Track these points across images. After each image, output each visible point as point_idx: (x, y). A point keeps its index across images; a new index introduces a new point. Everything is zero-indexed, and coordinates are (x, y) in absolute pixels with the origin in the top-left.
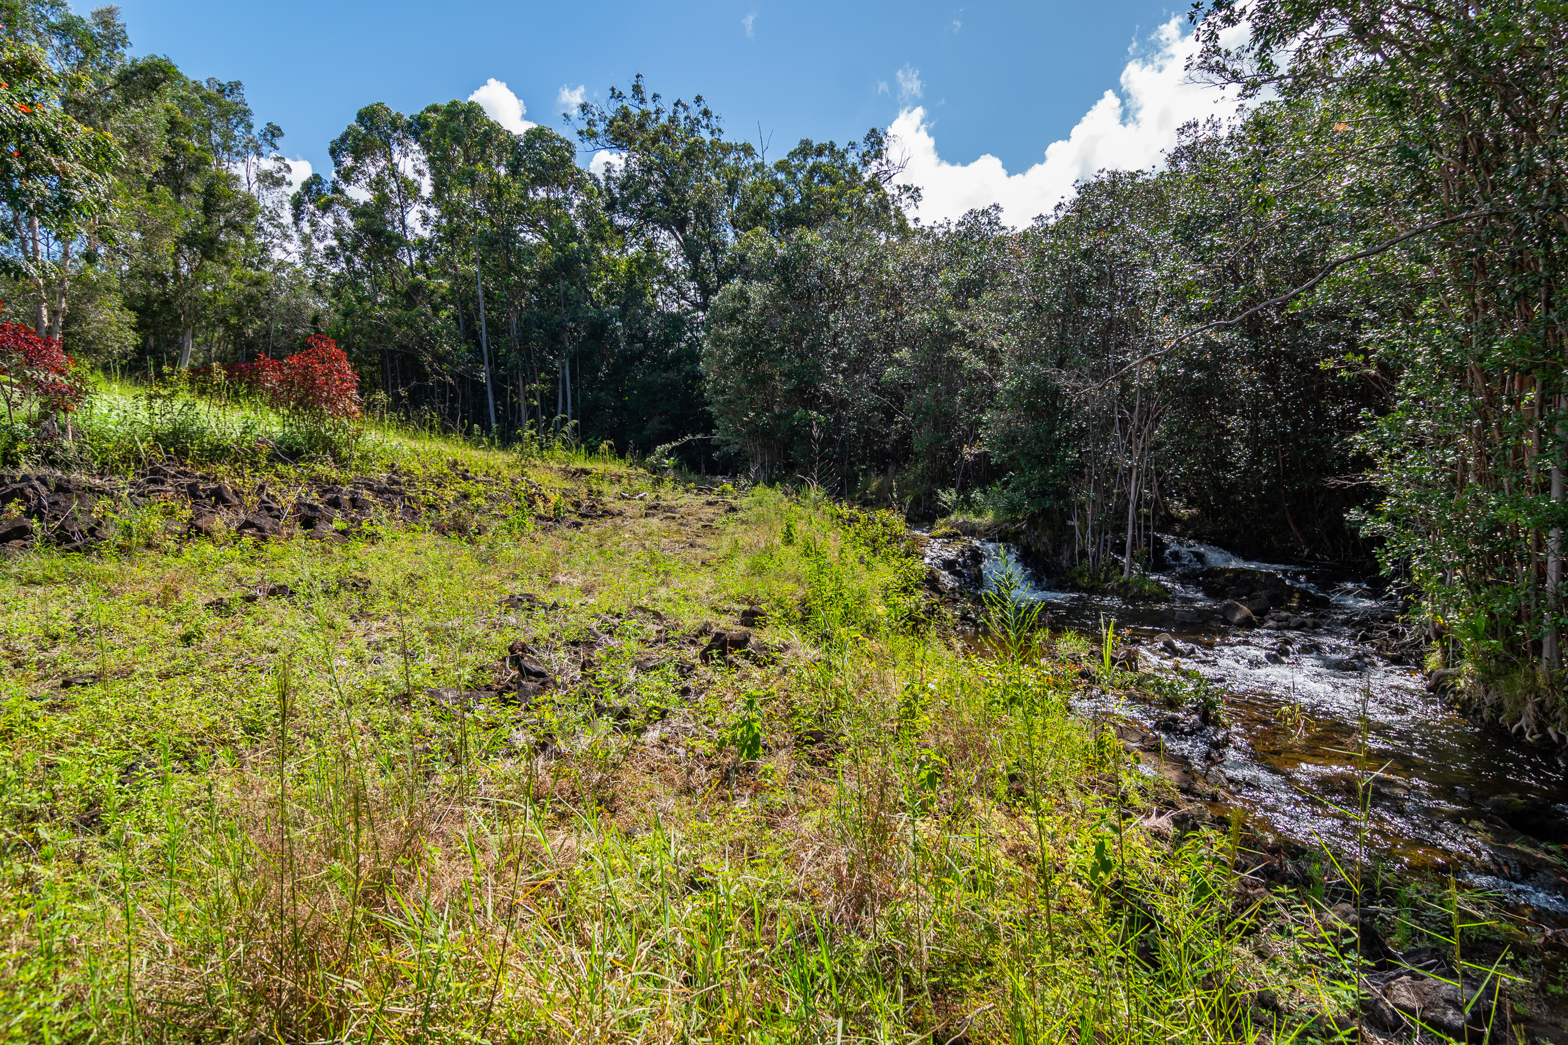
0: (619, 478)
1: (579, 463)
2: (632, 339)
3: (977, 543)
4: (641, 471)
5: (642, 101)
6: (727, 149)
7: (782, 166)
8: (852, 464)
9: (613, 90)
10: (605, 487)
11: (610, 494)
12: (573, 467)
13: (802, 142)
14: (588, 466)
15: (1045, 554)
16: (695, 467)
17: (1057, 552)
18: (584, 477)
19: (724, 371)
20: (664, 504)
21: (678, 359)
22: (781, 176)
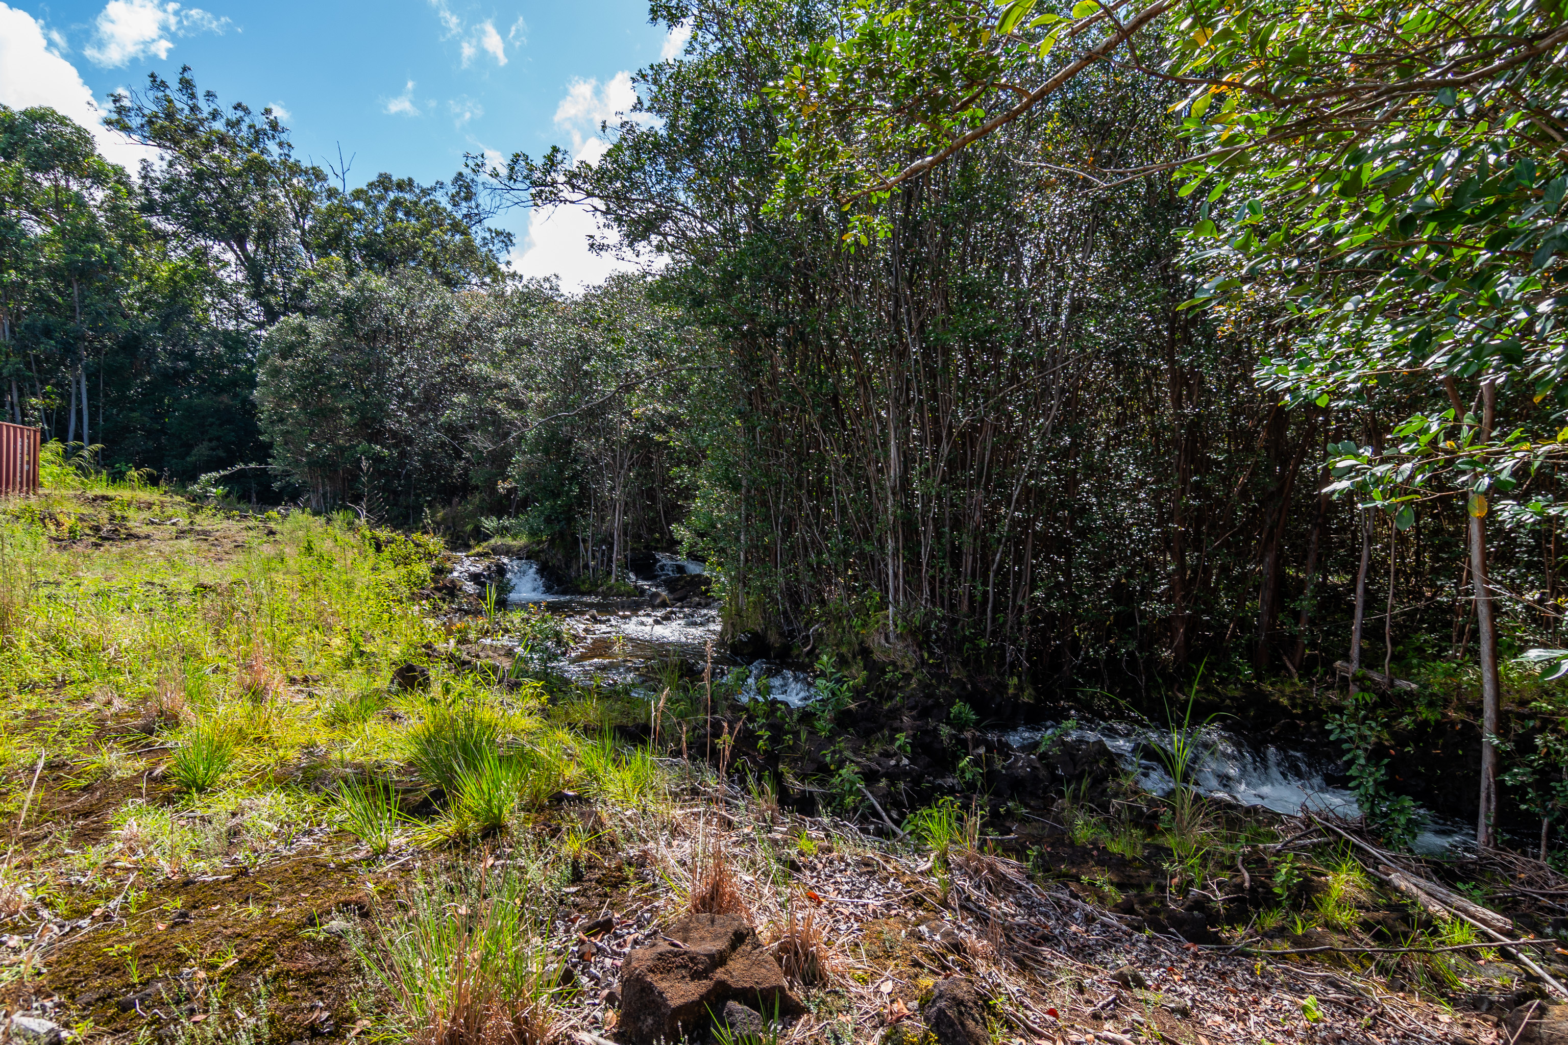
0: (150, 506)
1: (99, 490)
2: (174, 356)
3: (506, 560)
4: (178, 499)
5: (193, 96)
6: (295, 169)
7: (358, 195)
8: (418, 496)
9: (152, 76)
10: (131, 513)
11: (136, 520)
12: (90, 494)
13: (381, 175)
14: (111, 493)
15: (559, 568)
16: (244, 497)
17: (568, 567)
18: (106, 503)
19: (282, 399)
20: (199, 528)
21: (232, 383)
22: (359, 205)
